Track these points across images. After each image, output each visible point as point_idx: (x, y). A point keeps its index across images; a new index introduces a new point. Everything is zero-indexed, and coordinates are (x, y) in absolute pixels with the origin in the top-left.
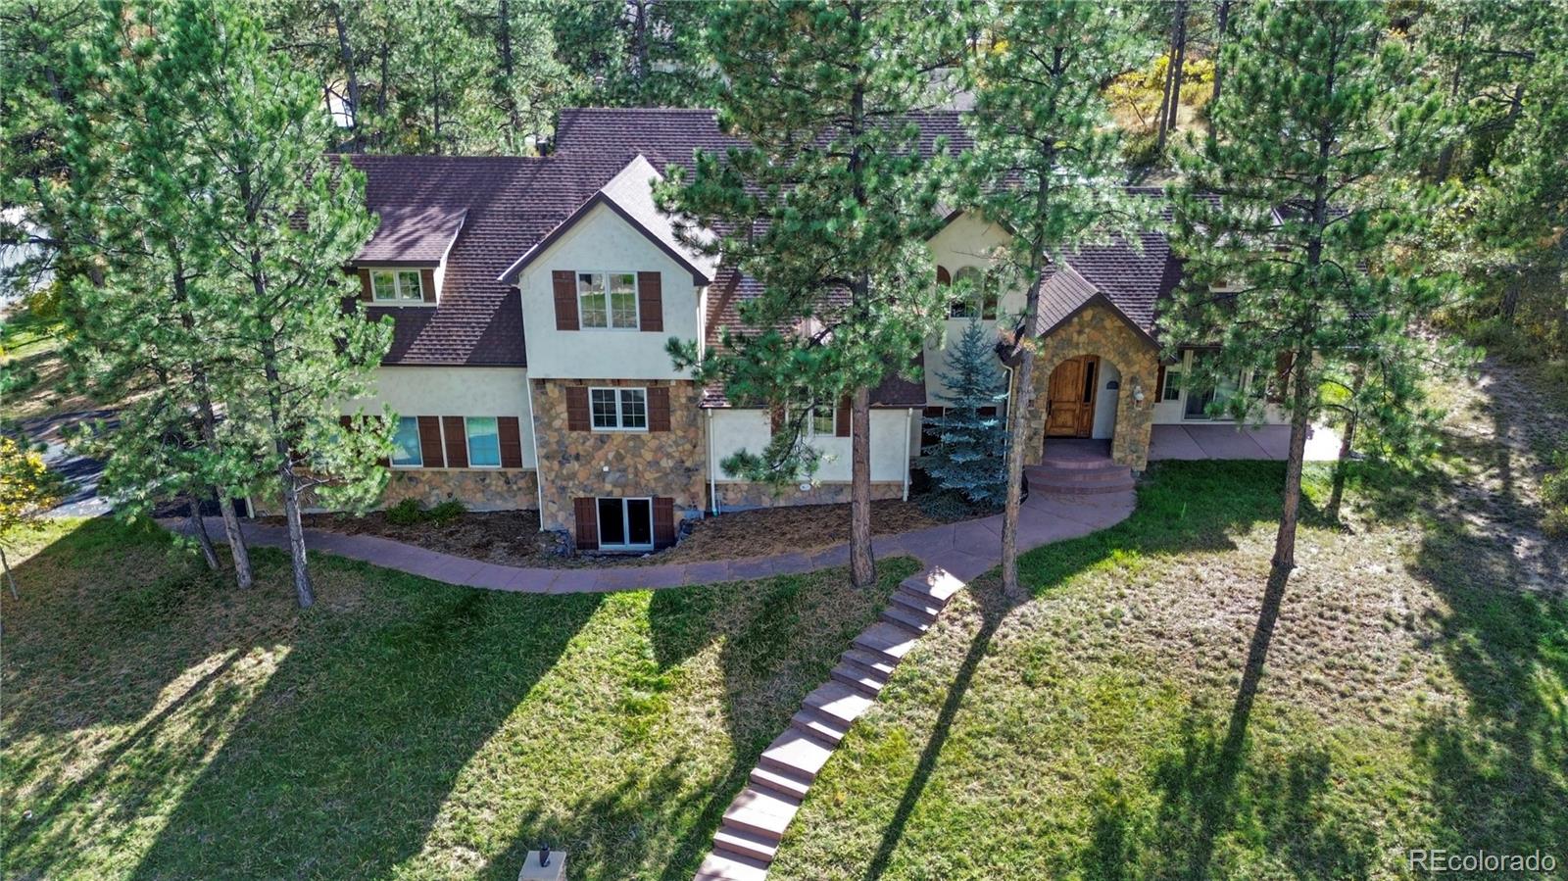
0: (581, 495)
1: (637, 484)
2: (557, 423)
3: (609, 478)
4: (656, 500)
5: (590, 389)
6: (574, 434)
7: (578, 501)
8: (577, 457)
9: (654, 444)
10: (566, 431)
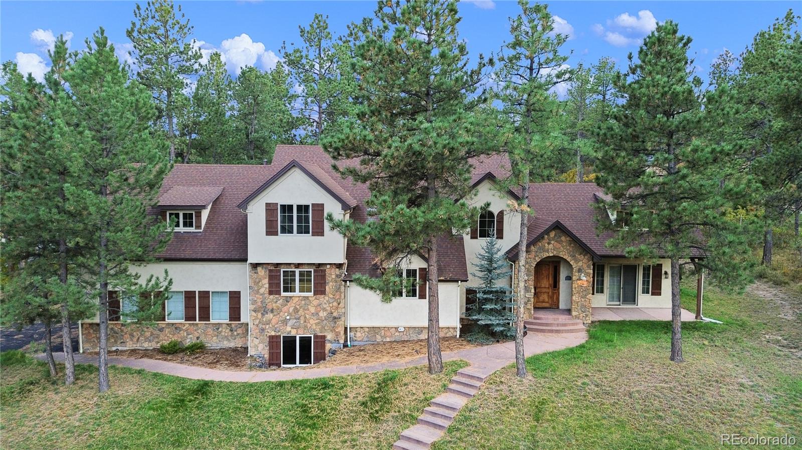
0: (273, 333)
1: (306, 327)
2: (262, 291)
3: (290, 323)
4: (316, 337)
5: (282, 270)
6: (271, 297)
7: (271, 337)
8: (272, 311)
9: (316, 302)
10: (267, 295)
